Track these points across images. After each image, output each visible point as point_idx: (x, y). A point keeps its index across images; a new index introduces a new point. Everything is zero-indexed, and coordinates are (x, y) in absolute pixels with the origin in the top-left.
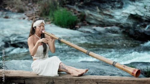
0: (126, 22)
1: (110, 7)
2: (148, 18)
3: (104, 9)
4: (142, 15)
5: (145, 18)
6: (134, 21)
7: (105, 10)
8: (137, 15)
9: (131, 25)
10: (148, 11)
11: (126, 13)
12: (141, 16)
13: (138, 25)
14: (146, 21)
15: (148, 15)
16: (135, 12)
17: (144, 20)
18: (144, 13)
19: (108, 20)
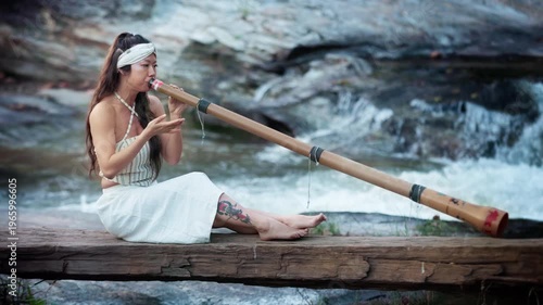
0: (171, 73)
1: (103, 13)
2: (263, 56)
3: (79, 19)
4: (237, 45)
5: (251, 55)
6: (206, 68)
7: (80, 24)
8: (217, 47)
9: (191, 83)
10: (260, 29)
11: (170, 38)
12: (232, 50)
13: (223, 85)
14: (255, 68)
15: (261, 47)
16: (211, 34)
17: (247, 66)
18: (246, 37)
19: (93, 63)
